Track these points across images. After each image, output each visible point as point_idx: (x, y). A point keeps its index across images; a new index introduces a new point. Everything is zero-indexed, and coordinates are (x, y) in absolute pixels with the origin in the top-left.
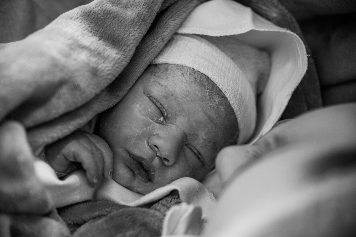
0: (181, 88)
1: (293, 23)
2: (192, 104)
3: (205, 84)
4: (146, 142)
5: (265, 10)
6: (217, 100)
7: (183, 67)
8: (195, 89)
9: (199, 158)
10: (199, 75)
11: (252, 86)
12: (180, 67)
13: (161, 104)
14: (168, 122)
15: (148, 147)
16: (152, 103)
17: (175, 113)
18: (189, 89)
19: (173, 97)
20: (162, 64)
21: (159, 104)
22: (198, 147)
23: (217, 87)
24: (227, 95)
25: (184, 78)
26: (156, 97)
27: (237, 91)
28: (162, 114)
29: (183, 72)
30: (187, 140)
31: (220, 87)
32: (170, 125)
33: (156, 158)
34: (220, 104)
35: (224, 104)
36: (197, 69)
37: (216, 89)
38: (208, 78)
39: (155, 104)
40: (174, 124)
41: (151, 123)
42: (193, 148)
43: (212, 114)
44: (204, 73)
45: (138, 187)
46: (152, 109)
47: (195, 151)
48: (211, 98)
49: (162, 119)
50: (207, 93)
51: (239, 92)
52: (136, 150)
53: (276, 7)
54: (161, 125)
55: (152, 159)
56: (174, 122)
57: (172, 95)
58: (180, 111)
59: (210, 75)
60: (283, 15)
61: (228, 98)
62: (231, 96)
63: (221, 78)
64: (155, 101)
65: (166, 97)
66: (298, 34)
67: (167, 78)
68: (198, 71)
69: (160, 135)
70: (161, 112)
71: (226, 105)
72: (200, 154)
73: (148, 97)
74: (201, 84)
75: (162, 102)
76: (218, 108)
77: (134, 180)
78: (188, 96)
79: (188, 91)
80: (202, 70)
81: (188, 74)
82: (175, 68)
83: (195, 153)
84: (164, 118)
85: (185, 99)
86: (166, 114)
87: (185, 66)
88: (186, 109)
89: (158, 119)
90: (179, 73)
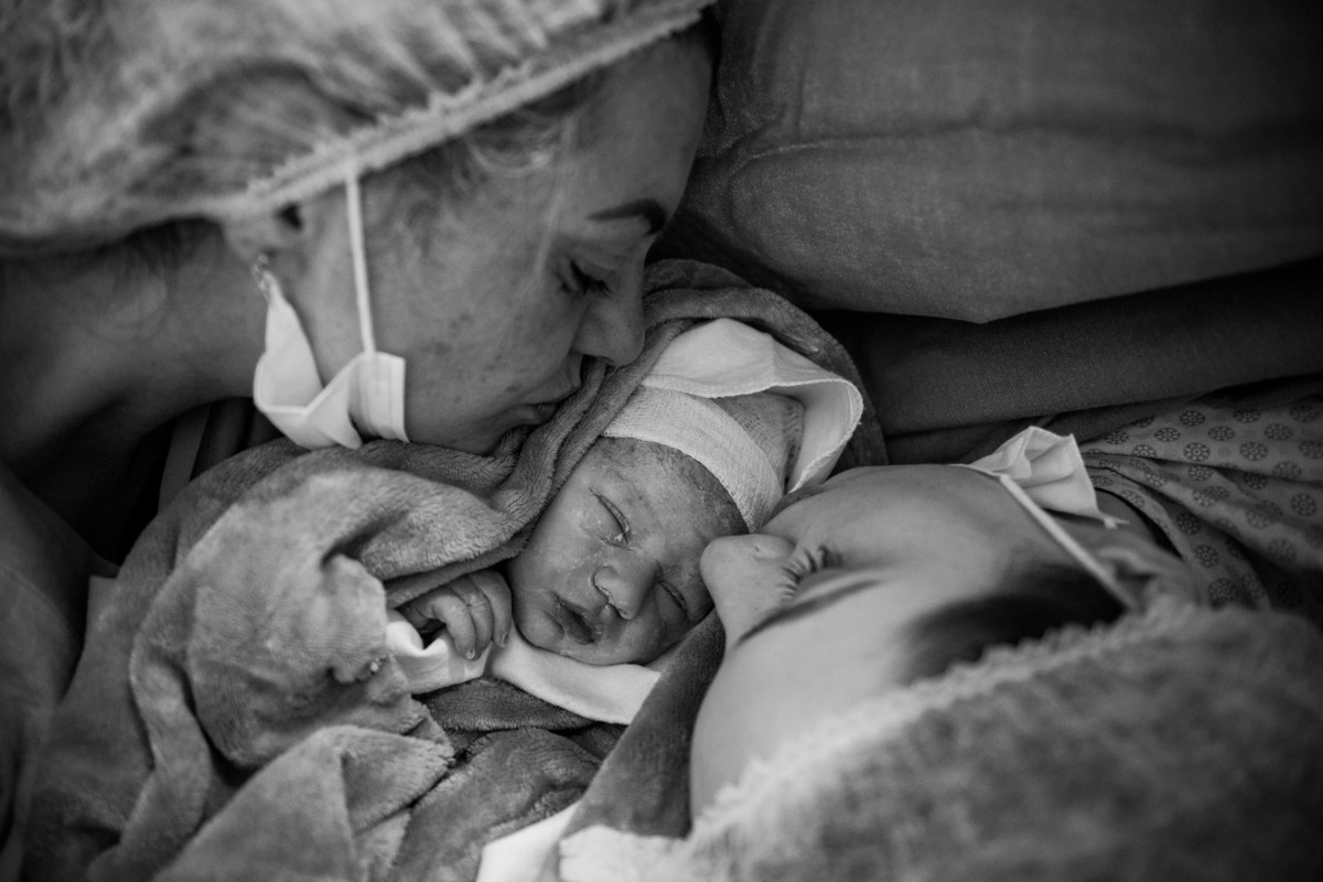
0: (656, 486)
1: (846, 362)
2: (674, 516)
3: (699, 479)
4: (589, 580)
5: (797, 342)
6: (719, 507)
8: (681, 490)
9: (680, 605)
10: (691, 463)
11: (778, 475)
12: (657, 448)
13: (620, 512)
14: (630, 543)
15: (593, 588)
16: (604, 508)
17: (645, 530)
19: (643, 500)
21: (616, 512)
22: (681, 588)
23: (720, 485)
24: (737, 498)
25: (661, 468)
26: (611, 500)
27: (754, 490)
28: (620, 527)
29: (662, 456)
30: (662, 575)
31: (725, 485)
32: (634, 549)
33: (607, 607)
34: (723, 515)
35: (730, 515)
36: (685, 451)
37: (718, 489)
38: (704, 469)
39: (610, 511)
40: (639, 547)
41: (600, 546)
42: (670, 589)
44: (698, 459)
45: (568, 649)
46: (602, 520)
47: (675, 594)
48: (709, 505)
49: (620, 537)
50: (702, 498)
51: (757, 492)
52: (571, 594)
53: (816, 336)
54: (618, 549)
55: (599, 609)
56: (642, 545)
57: (641, 498)
58: (654, 525)
59: (707, 463)
60: (829, 348)
61: (738, 504)
62: (743, 502)
63: (728, 468)
64: (609, 505)
65: (630, 502)
66: (855, 384)
67: (633, 466)
68: (687, 456)
69: (615, 568)
70: (620, 525)
71: (733, 516)
72: (683, 599)
73: (598, 497)
74: (693, 480)
75: (621, 510)
76: (719, 523)
77: (561, 638)
78: (668, 500)
79: (668, 493)
80: (694, 455)
81: (670, 461)
82: (645, 448)
83: (674, 597)
84: (625, 536)
85: (663, 507)
86: (627, 529)
87: (665, 447)
88: (664, 523)
89: (612, 538)
90: (655, 459)
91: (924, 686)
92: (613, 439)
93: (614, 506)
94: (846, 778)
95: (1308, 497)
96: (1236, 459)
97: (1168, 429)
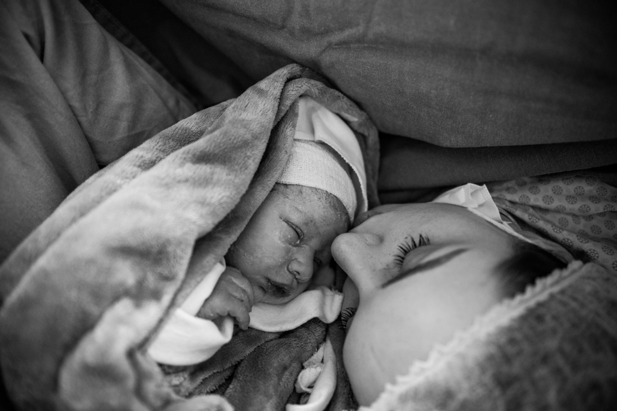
0: (319, 214)
2: (328, 228)
7: (318, 191)
10: (332, 197)
12: (316, 191)
13: (301, 230)
14: (303, 243)
15: (288, 272)
16: (291, 229)
17: (312, 236)
18: (326, 214)
19: (313, 223)
20: (291, 185)
21: (299, 230)
26: (296, 224)
29: (319, 196)
32: (304, 246)
36: (330, 192)
39: (295, 230)
40: (308, 245)
41: (290, 249)
44: (335, 195)
49: (298, 242)
52: (278, 278)
54: (297, 248)
56: (307, 243)
57: (312, 221)
64: (294, 227)
65: (306, 224)
67: (304, 202)
69: (297, 259)
70: (299, 236)
73: (286, 222)
74: (334, 207)
78: (325, 220)
79: (325, 217)
81: (324, 198)
84: (300, 241)
85: (322, 224)
86: (302, 237)
87: (319, 189)
88: (321, 232)
89: (295, 243)
90: (316, 198)
91: (519, 298)
92: (286, 185)
93: (297, 227)
94: (500, 347)
95: (565, 219)
96: (541, 203)
97: (511, 187)
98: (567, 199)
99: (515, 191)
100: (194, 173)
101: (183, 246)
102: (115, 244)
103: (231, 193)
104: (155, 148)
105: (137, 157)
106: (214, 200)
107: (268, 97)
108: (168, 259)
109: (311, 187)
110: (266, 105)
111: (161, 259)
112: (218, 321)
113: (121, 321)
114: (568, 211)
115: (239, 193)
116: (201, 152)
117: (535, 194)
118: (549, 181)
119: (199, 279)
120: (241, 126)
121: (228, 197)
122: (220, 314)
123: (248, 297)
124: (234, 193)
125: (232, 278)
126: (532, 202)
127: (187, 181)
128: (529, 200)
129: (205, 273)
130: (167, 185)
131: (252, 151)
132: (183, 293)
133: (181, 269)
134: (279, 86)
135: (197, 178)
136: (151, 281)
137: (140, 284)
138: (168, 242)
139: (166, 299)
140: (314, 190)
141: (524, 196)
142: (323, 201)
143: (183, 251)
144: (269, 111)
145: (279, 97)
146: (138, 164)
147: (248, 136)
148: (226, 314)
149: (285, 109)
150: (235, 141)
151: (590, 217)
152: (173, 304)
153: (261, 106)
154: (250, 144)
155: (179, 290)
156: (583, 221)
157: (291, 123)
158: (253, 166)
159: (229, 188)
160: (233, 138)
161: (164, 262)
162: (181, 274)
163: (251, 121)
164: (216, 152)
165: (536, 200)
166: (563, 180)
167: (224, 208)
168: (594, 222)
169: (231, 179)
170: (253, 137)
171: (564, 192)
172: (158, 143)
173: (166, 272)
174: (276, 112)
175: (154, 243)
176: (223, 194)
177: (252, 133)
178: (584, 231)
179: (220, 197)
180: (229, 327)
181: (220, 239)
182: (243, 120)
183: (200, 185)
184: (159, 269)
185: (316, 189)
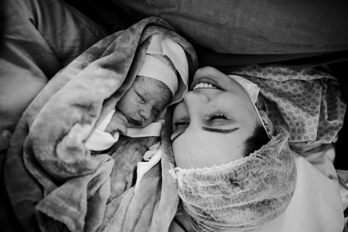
0: (151, 90)
2: (157, 96)
4: (138, 114)
6: (166, 91)
8: (158, 89)
13: (143, 97)
14: (146, 103)
15: (139, 115)
16: (139, 97)
17: (149, 99)
18: (155, 89)
19: (148, 94)
20: (140, 76)
21: (142, 97)
24: (170, 87)
25: (152, 85)
26: (141, 94)
29: (151, 82)
31: (167, 85)
34: (167, 92)
36: (157, 79)
38: (162, 82)
39: (140, 97)
41: (139, 105)
43: (165, 98)
46: (139, 99)
48: (164, 91)
50: (162, 90)
51: (174, 84)
54: (144, 105)
55: (142, 119)
56: (149, 102)
57: (148, 93)
58: (152, 98)
64: (140, 96)
65: (145, 94)
67: (144, 84)
69: (144, 110)
70: (143, 100)
73: (137, 93)
74: (160, 86)
75: (143, 96)
76: (167, 94)
82: (147, 79)
85: (153, 94)
86: (145, 100)
87: (152, 78)
88: (154, 98)
89: (142, 102)
90: (150, 82)
93: (141, 96)
97: (249, 69)
98: (273, 75)
99: (251, 71)
100: (103, 73)
101: (99, 104)
102: (73, 103)
103: (118, 82)
104: (83, 58)
105: (75, 64)
106: (111, 85)
107: (136, 33)
108: (94, 109)
109: (148, 77)
110: (134, 38)
111: (91, 109)
112: (112, 133)
113: (77, 131)
114: (273, 80)
115: (121, 82)
116: (105, 64)
117: (259, 72)
118: (266, 67)
119: (105, 117)
120: (122, 51)
121: (117, 84)
122: (114, 130)
123: (126, 123)
124: (119, 82)
125: (119, 114)
126: (258, 76)
127: (100, 76)
128: (257, 75)
129: (107, 114)
130: (92, 78)
131: (127, 63)
132: (99, 123)
133: (98, 112)
134: (142, 28)
135: (104, 76)
136: (87, 117)
137: (83, 118)
138: (94, 101)
139: (93, 124)
140: (149, 79)
141: (255, 73)
142: (153, 84)
143: (99, 105)
144: (135, 41)
145: (141, 33)
146: (76, 67)
147: (125, 56)
148: (116, 129)
149: (143, 40)
150: (119, 59)
151: (284, 82)
152: (95, 126)
153: (131, 39)
154: (126, 61)
155: (98, 121)
156: (281, 84)
157: (146, 47)
158: (127, 70)
159: (117, 80)
160: (118, 58)
161: (92, 110)
162: (98, 115)
163: (126, 48)
164: (111, 64)
165: (260, 75)
166: (272, 67)
167: (115, 88)
168: (285, 84)
169: (118, 76)
170: (127, 57)
171: (273, 72)
172: (84, 56)
173: (92, 114)
174: (138, 41)
175: (88, 102)
176: (115, 82)
177: (127, 55)
178: (281, 88)
179: (114, 84)
180: (117, 135)
181: (113, 99)
182: (123, 48)
183: (105, 78)
184: (90, 113)
185: (150, 78)
